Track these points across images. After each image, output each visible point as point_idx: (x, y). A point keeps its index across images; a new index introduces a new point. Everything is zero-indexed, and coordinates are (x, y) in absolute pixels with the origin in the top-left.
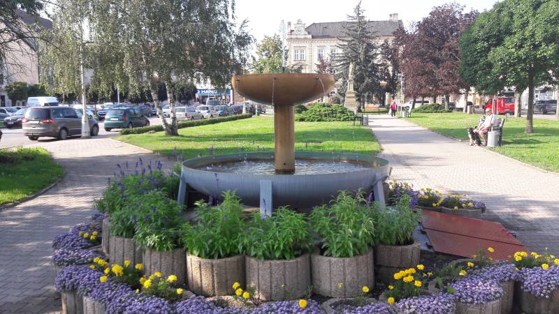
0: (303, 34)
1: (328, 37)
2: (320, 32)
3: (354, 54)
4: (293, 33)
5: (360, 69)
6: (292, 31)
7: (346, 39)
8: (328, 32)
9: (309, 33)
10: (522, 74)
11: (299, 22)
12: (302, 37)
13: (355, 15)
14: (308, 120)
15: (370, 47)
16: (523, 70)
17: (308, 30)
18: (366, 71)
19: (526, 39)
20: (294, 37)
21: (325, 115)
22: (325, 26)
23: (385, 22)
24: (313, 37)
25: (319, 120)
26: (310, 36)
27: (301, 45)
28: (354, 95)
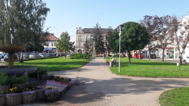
0: (81, 31)
1: (89, 33)
2: (87, 31)
3: (96, 38)
4: (78, 31)
5: (98, 43)
6: (78, 30)
7: (93, 34)
8: (89, 31)
9: (83, 31)
10: (124, 47)
11: (80, 28)
12: (81, 32)
13: (96, 26)
14: (74, 59)
15: (101, 36)
16: (124, 46)
17: (83, 30)
18: (99, 44)
19: (124, 37)
20: (78, 32)
21: (80, 57)
22: (88, 29)
23: (107, 29)
24: (84, 33)
25: (78, 59)
26: (83, 32)
27: (81, 35)
28: (95, 51)
